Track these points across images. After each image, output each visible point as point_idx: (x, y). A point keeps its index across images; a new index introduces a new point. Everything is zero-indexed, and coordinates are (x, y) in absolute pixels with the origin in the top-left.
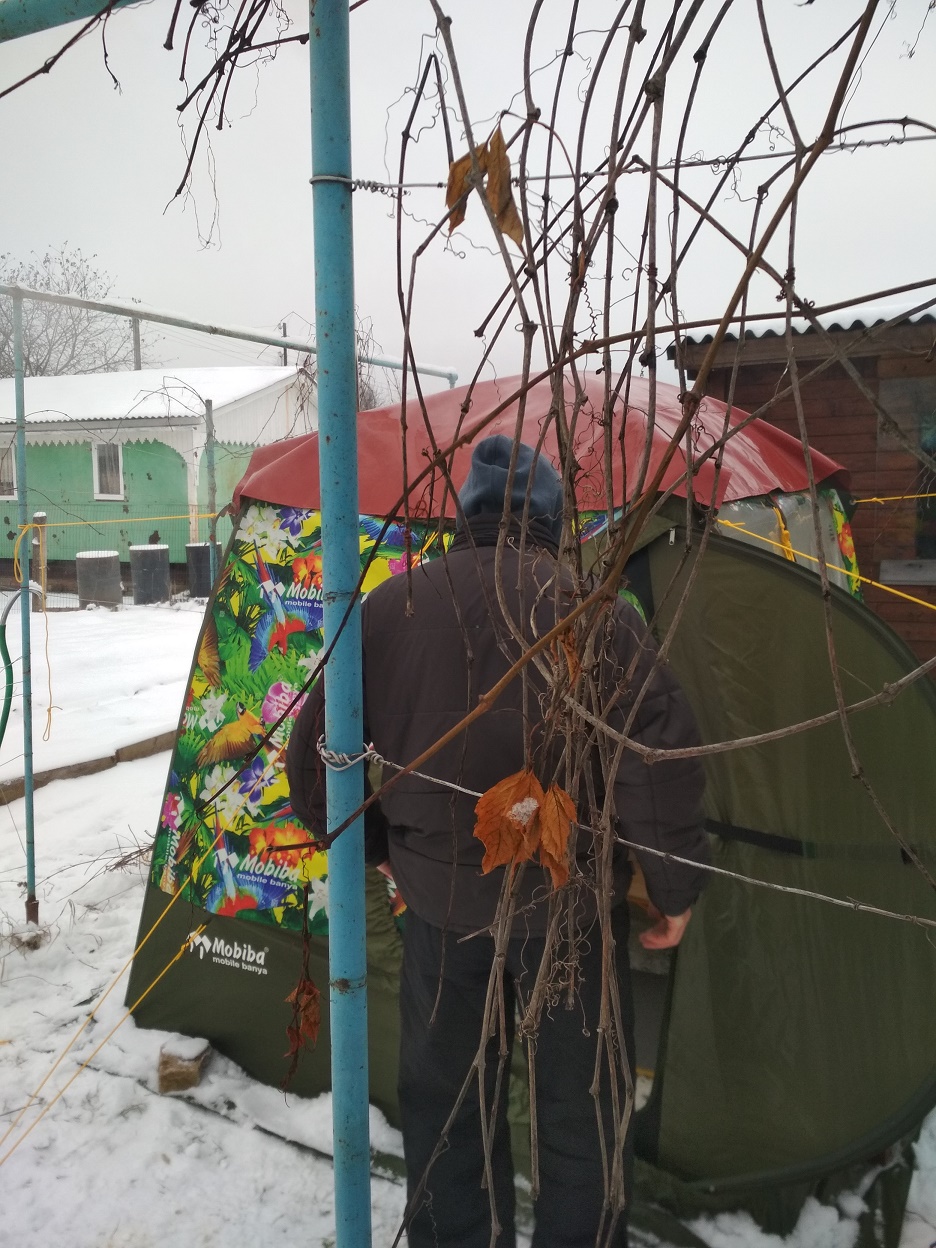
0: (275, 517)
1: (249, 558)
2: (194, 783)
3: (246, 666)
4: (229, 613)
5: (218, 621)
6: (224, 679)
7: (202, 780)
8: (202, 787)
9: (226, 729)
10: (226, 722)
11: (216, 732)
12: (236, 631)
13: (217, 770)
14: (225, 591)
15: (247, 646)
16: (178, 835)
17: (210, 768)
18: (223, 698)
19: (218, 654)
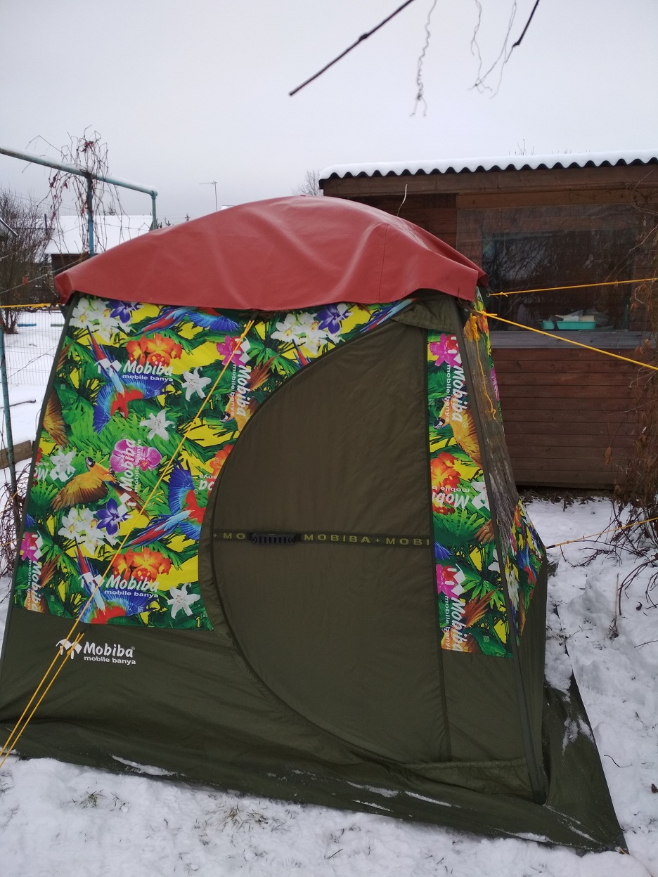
0: (105, 308)
1: (84, 341)
2: (51, 524)
3: (91, 428)
4: (69, 386)
5: (60, 393)
6: (70, 439)
7: (59, 520)
8: (59, 526)
9: (78, 479)
10: (78, 473)
11: (68, 482)
12: (78, 400)
13: (73, 512)
14: (64, 368)
15: (90, 412)
16: (40, 565)
17: (66, 511)
18: (71, 455)
19: (63, 419)
